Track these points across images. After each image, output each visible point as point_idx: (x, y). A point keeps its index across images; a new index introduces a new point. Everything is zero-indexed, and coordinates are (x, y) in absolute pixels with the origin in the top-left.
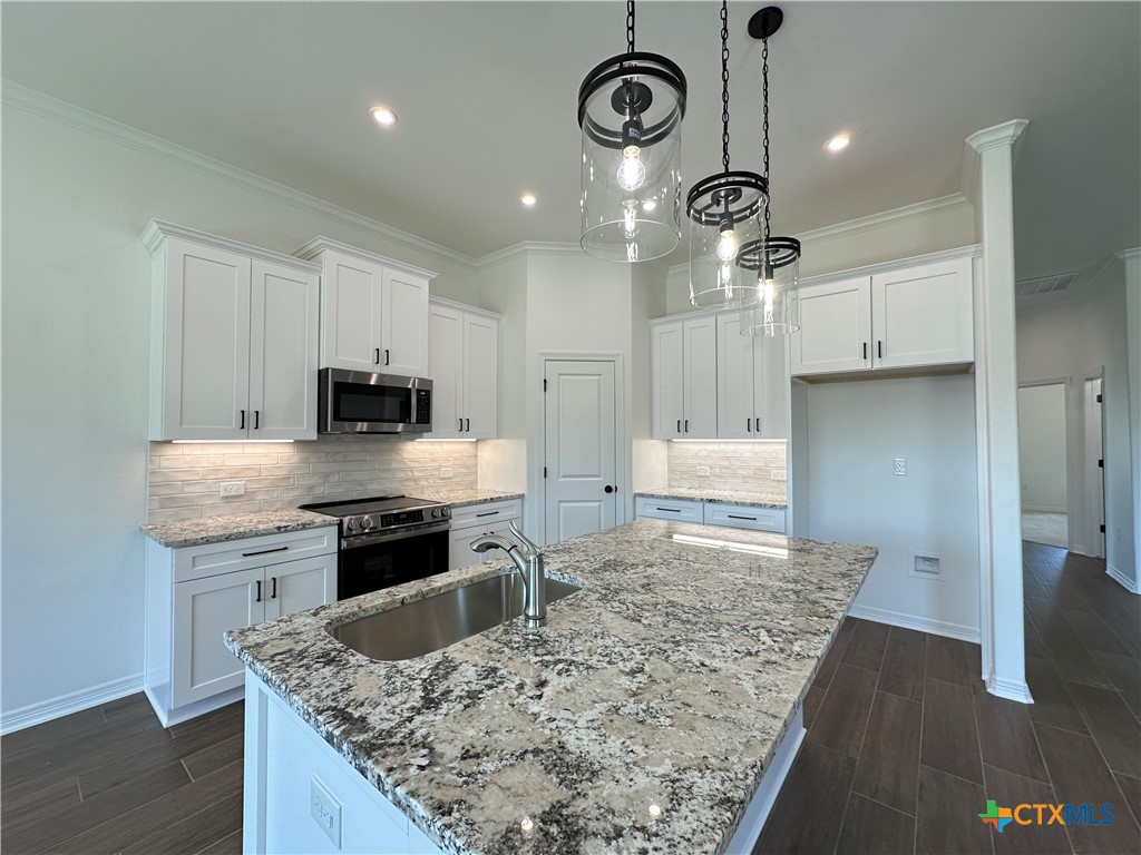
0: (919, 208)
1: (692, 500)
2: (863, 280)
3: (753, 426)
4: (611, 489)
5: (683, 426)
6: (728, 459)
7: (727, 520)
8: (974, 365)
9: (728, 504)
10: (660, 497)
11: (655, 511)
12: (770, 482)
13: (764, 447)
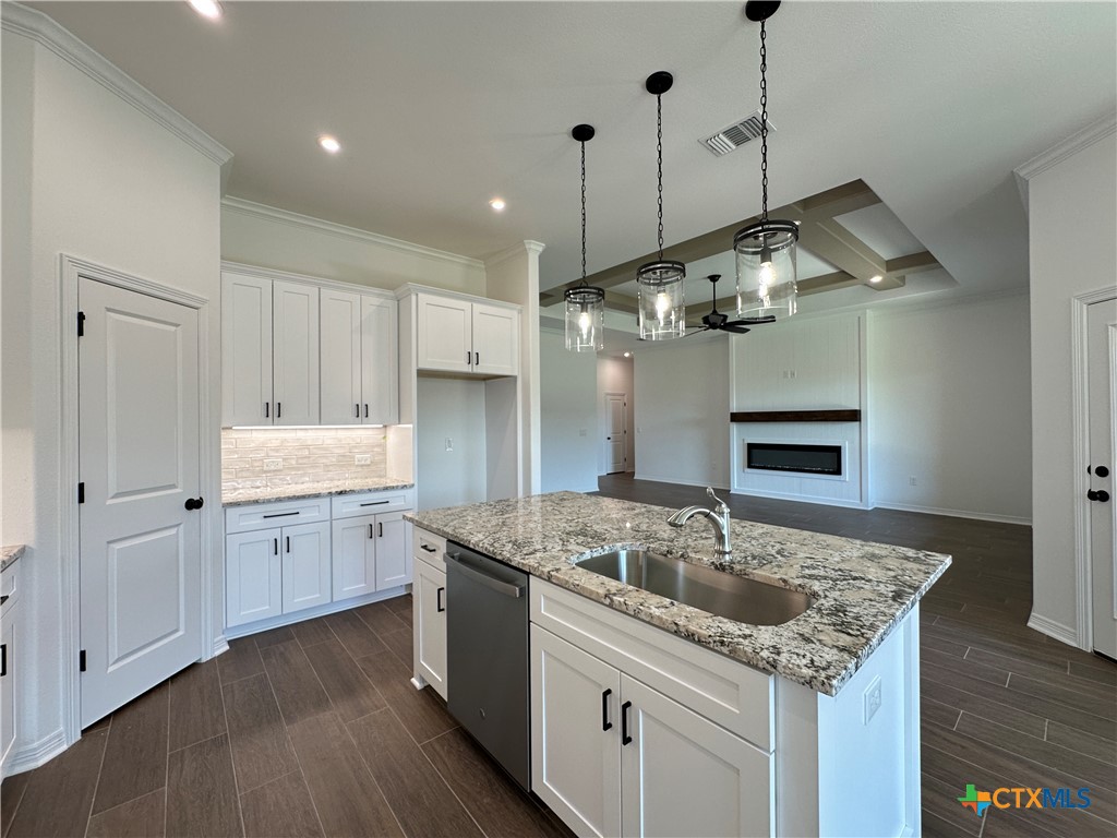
2: (466, 305)
3: (362, 410)
4: (194, 504)
5: (273, 410)
6: (307, 447)
7: (358, 510)
8: (515, 378)
9: (361, 492)
10: (269, 501)
11: (258, 522)
12: (353, 469)
13: (348, 433)
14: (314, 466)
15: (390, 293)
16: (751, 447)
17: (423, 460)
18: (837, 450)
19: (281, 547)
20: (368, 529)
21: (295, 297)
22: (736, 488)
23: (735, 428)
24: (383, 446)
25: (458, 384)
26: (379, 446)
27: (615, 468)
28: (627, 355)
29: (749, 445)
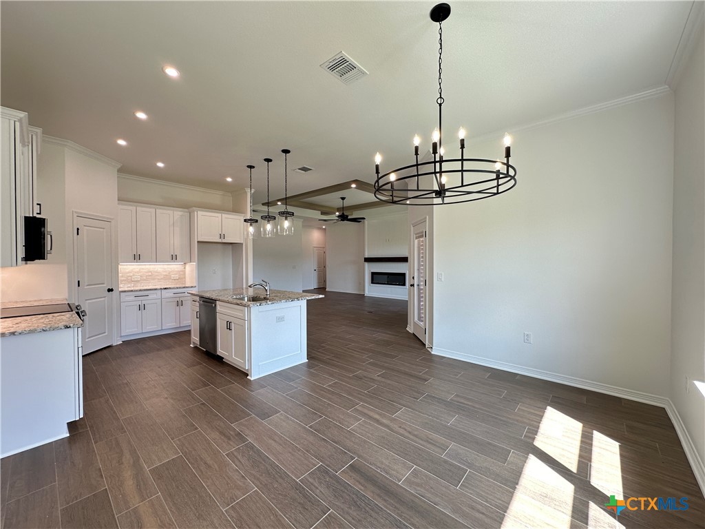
0: (221, 193)
1: (156, 289)
2: (219, 215)
3: (174, 257)
4: (110, 290)
5: (137, 257)
6: (150, 272)
7: (172, 295)
8: (242, 244)
9: (174, 288)
10: (137, 291)
11: (132, 298)
12: (171, 281)
13: (168, 266)
14: (154, 279)
15: (187, 210)
16: (373, 274)
17: (200, 277)
18: (404, 275)
19: (142, 308)
20: (176, 302)
21: (146, 213)
22: (367, 293)
23: (366, 264)
24: (184, 272)
25: (220, 246)
26: (182, 271)
27: (319, 285)
28: (324, 227)
29: (372, 273)
